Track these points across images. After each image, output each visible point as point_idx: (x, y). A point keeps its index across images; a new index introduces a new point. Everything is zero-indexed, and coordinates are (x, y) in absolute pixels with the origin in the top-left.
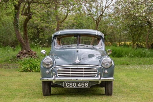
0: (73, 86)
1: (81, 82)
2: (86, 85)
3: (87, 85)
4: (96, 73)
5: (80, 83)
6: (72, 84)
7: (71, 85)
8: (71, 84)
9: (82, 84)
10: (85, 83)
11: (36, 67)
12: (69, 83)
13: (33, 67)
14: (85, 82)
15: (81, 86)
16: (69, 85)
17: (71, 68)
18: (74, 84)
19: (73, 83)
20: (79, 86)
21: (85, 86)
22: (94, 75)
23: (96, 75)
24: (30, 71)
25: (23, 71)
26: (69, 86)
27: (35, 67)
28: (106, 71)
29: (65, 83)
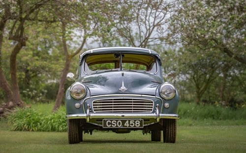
0: (117, 126)
1: (130, 119)
2: (136, 123)
3: (139, 123)
4: (152, 107)
5: (127, 122)
6: (116, 123)
7: (114, 125)
8: (114, 122)
9: (131, 123)
10: (135, 121)
11: (39, 124)
12: (111, 121)
13: (34, 123)
14: (135, 119)
15: (129, 126)
16: (111, 124)
17: (114, 100)
18: (119, 123)
19: (117, 121)
20: (126, 126)
21: (135, 126)
22: (149, 110)
23: (151, 110)
24: (29, 130)
25: (15, 130)
26: (111, 126)
27: (36, 123)
28: (167, 105)
29: (105, 122)
